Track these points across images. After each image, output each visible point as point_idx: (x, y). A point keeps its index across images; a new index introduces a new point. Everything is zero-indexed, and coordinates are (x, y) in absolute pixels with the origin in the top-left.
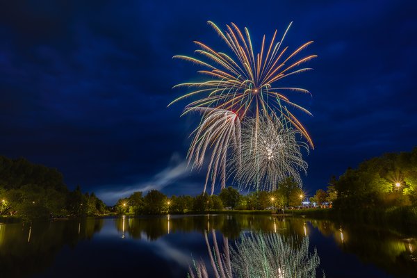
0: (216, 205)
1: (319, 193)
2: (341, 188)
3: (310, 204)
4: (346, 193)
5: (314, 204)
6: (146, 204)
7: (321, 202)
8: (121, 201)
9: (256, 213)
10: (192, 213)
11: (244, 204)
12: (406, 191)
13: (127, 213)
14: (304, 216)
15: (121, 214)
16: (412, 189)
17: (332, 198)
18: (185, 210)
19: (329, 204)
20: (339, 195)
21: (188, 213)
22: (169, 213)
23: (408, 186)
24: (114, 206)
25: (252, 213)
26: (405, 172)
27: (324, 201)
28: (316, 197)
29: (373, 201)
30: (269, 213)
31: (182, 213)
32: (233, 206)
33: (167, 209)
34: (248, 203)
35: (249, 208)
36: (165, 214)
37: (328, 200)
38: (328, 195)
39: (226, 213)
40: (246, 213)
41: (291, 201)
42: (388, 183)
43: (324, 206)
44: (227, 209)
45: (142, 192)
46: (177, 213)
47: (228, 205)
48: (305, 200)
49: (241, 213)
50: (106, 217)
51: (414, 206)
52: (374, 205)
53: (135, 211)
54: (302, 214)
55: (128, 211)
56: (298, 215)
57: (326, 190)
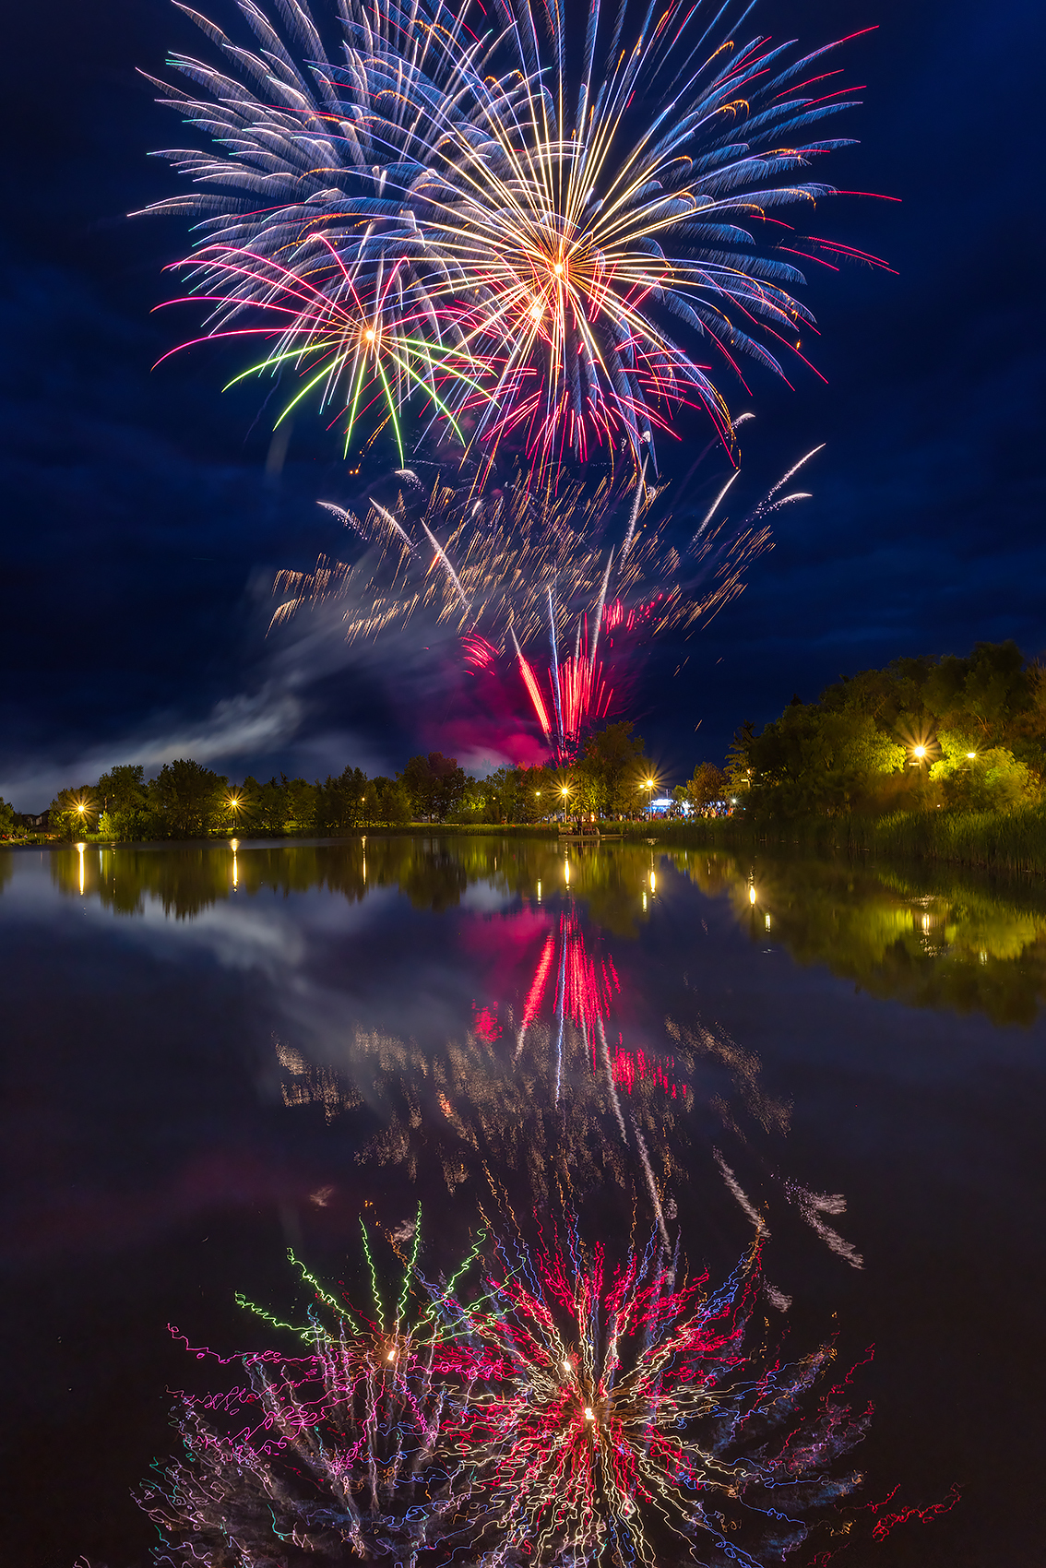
0: (390, 811)
1: (701, 775)
2: (765, 760)
3: (673, 807)
4: (774, 776)
5: (686, 805)
6: (156, 808)
7: (704, 799)
8: (66, 798)
9: (513, 833)
10: (310, 834)
11: (478, 805)
12: (938, 770)
13: (92, 837)
14: (651, 841)
15: (71, 837)
16: (954, 763)
17: (738, 787)
18: (289, 826)
19: (727, 807)
20: (756, 778)
21: (297, 834)
22: (235, 835)
23: (944, 757)
24: (46, 814)
25: (501, 833)
26: (947, 718)
27: (715, 798)
28: (692, 786)
29: (848, 797)
30: (552, 834)
31: (278, 835)
32: (443, 812)
33: (229, 823)
34: (489, 802)
35: (491, 817)
36: (225, 838)
37: (726, 794)
38: (728, 781)
39: (421, 831)
40: (484, 833)
41: (619, 796)
42: (895, 747)
43: (712, 811)
44: (424, 823)
45: (140, 768)
46: (263, 835)
47: (430, 807)
48: (658, 793)
49: (466, 833)
50: (16, 847)
51: (950, 811)
52: (848, 808)
53: (118, 827)
54: (649, 834)
55: (93, 829)
56: (635, 837)
57: (721, 763)
